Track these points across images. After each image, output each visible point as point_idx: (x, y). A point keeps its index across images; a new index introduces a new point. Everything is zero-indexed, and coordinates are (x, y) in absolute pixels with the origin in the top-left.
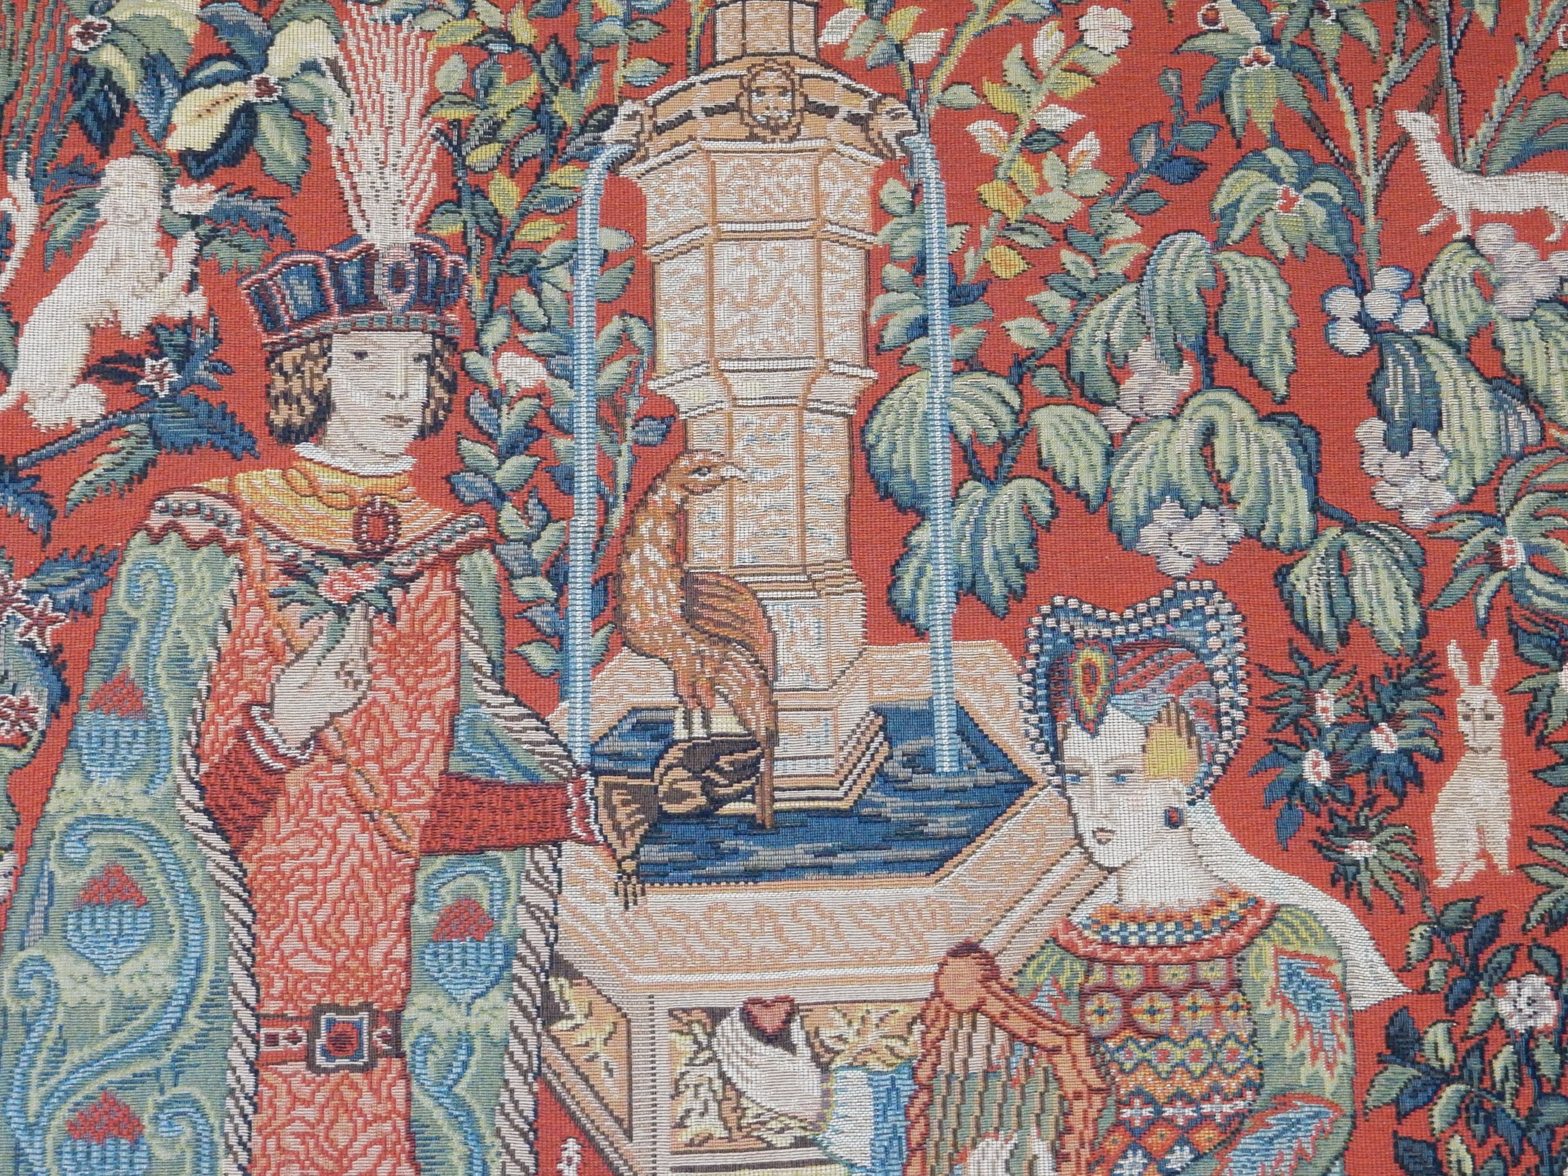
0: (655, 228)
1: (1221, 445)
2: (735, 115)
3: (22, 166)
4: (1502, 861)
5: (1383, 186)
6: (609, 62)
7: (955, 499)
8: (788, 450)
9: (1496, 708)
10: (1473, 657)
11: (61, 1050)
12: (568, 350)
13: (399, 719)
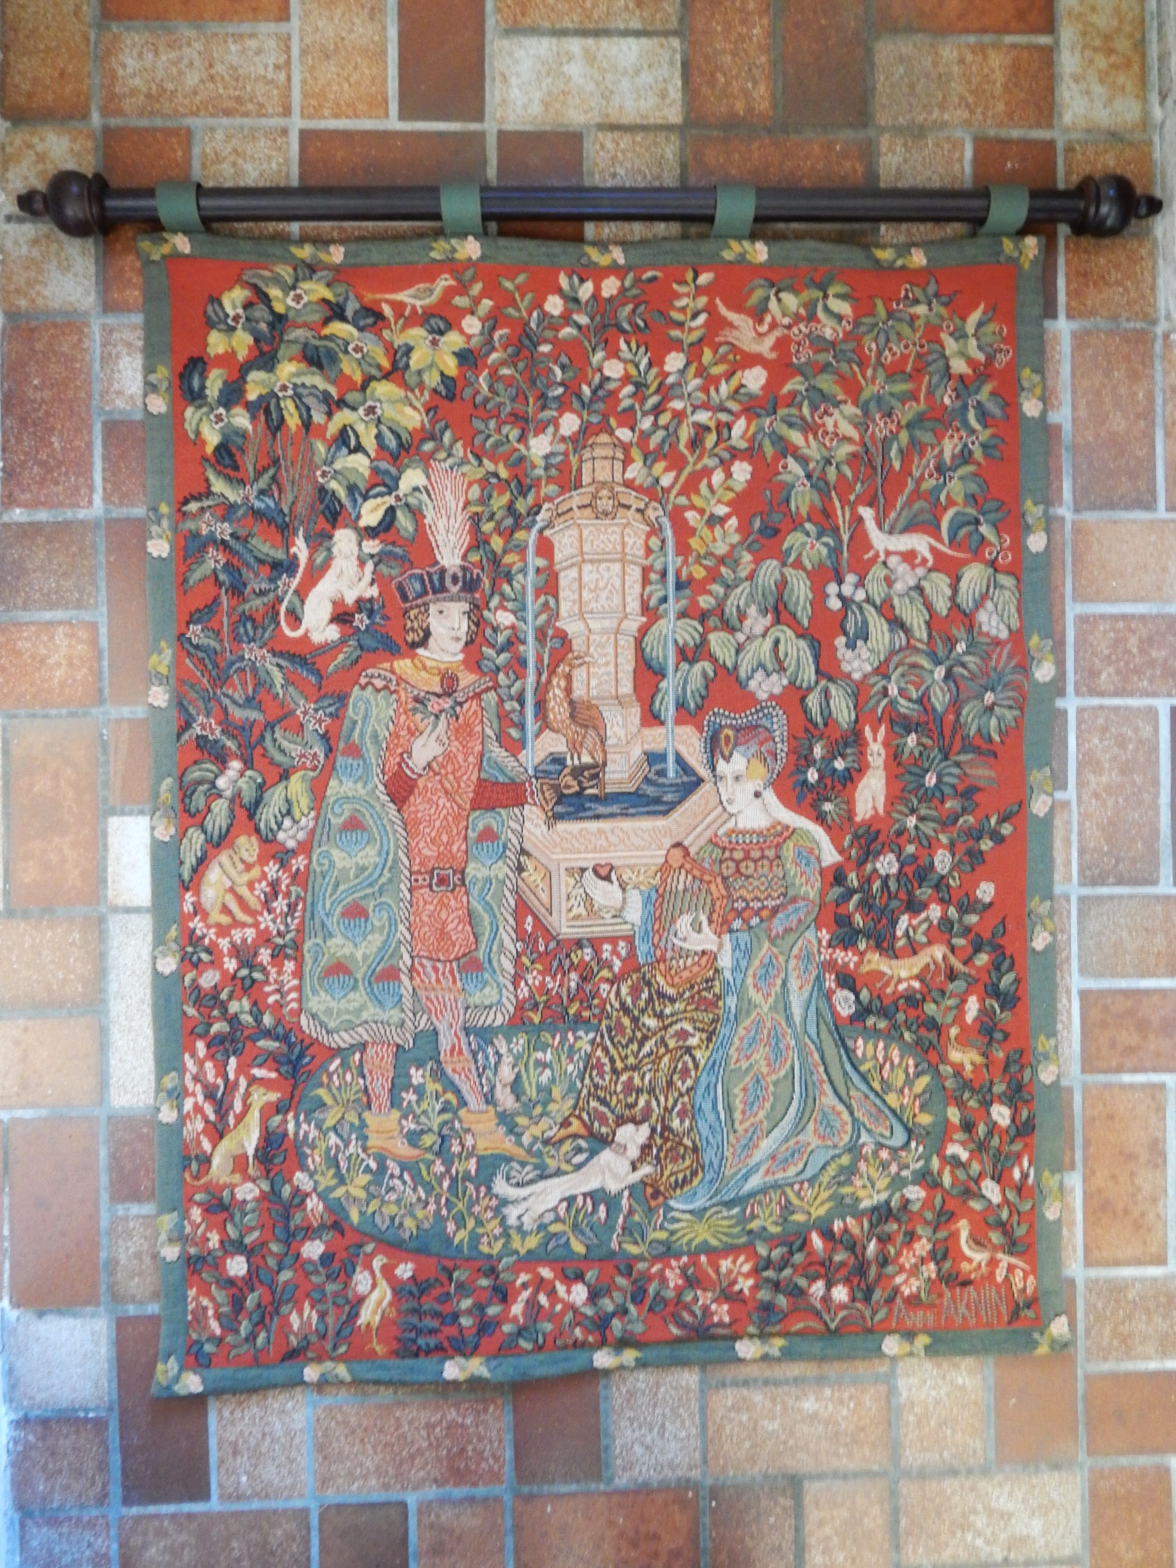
0: (558, 557)
1: (781, 647)
2: (590, 509)
4: (881, 811)
5: (851, 538)
6: (538, 486)
7: (677, 669)
8: (611, 650)
9: (883, 752)
10: (875, 732)
11: (337, 885)
12: (524, 608)
13: (460, 758)
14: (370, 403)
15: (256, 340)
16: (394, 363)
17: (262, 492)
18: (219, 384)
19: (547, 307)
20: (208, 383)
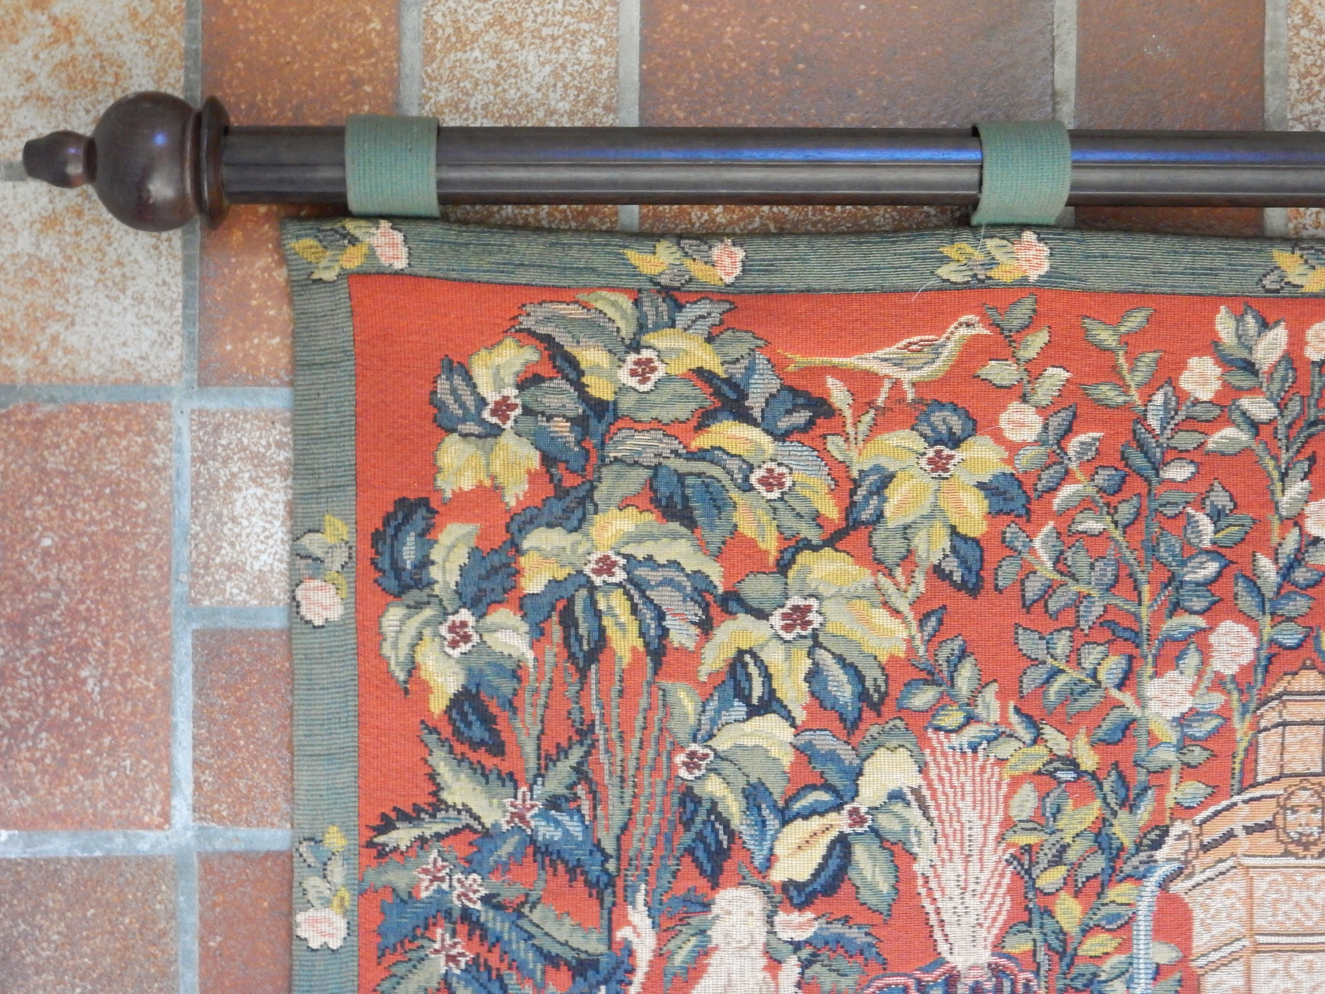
0: (1201, 940)
3: (640, 897)
6: (1163, 788)
14: (796, 600)
15: (547, 460)
16: (850, 509)
17: (554, 803)
18: (461, 556)
19: (1186, 382)
20: (436, 554)
